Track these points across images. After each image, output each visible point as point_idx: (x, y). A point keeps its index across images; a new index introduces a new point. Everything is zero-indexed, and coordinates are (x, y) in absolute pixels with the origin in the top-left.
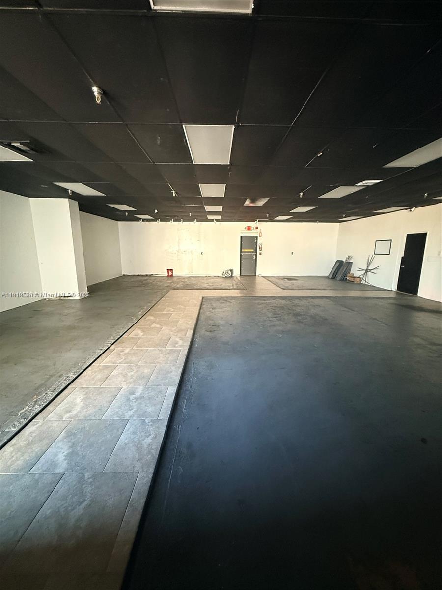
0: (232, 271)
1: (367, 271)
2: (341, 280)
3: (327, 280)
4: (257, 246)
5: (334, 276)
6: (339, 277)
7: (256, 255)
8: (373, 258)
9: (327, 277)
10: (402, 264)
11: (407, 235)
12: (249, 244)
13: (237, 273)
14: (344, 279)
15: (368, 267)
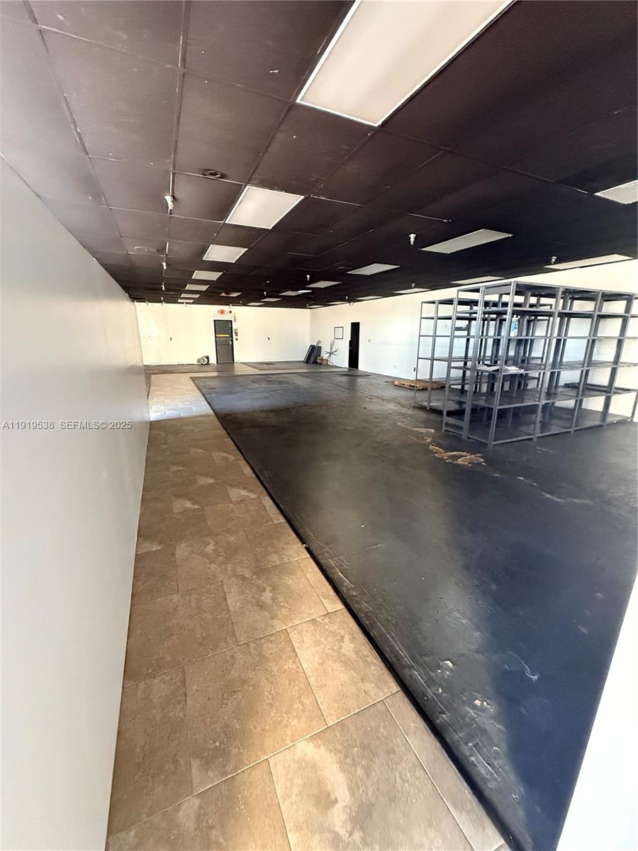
0: (208, 358)
1: (331, 353)
2: (313, 363)
3: (303, 364)
4: (232, 332)
5: (307, 361)
6: (312, 359)
7: (232, 341)
8: (334, 341)
9: (303, 362)
10: (350, 347)
11: (352, 323)
12: (224, 330)
13: (213, 360)
14: (315, 362)
15: (331, 349)
